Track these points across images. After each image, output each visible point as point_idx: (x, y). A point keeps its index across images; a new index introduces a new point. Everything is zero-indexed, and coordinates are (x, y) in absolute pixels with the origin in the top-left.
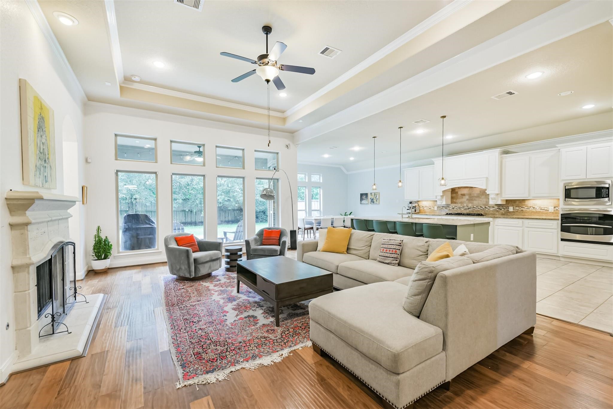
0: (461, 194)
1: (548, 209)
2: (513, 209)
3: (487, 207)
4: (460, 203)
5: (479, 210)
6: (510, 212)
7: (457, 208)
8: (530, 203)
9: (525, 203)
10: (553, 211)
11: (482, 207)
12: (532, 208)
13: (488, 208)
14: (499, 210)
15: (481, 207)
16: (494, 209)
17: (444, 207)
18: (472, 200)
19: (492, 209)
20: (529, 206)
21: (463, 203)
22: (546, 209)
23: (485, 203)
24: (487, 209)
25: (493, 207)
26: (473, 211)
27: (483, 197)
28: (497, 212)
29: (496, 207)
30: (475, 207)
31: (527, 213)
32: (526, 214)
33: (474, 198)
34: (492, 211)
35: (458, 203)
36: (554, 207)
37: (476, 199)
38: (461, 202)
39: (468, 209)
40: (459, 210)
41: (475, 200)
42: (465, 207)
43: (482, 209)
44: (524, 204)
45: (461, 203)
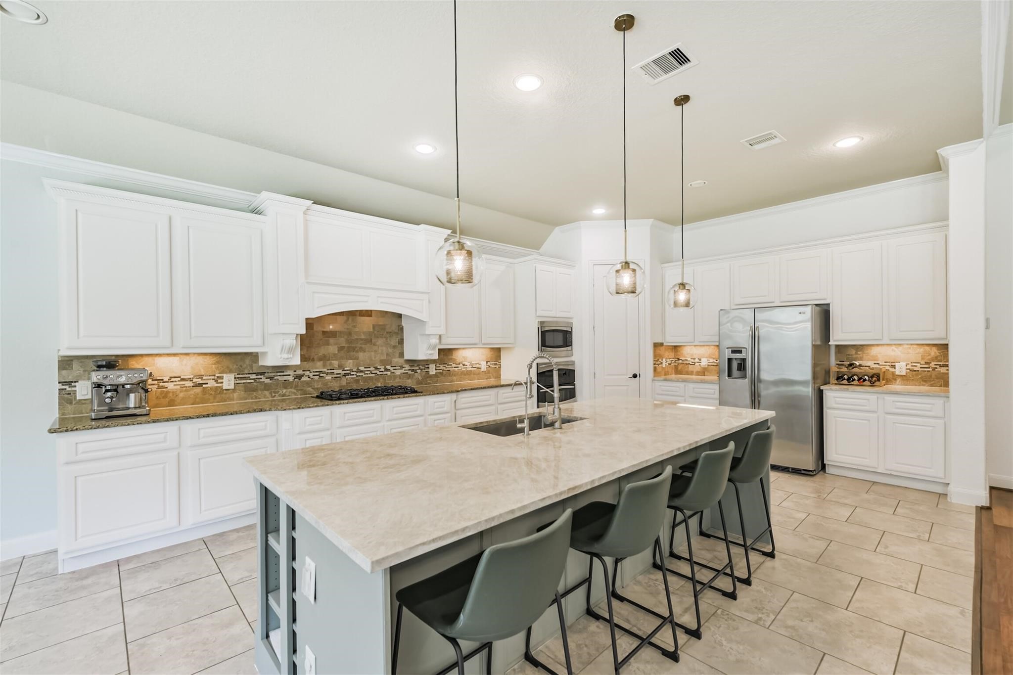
0: (324, 333)
1: (480, 366)
2: (436, 370)
3: (389, 367)
4: (320, 359)
5: (372, 377)
6: (431, 376)
7: (311, 375)
8: (459, 356)
9: (452, 356)
10: (485, 370)
11: (378, 367)
12: (461, 365)
13: (392, 369)
14: (413, 372)
15: (376, 368)
16: (403, 371)
17: (263, 374)
18: (354, 349)
19: (398, 372)
20: (458, 361)
21: (329, 360)
22: (477, 366)
23: (384, 357)
24: (389, 373)
25: (402, 367)
26: (359, 380)
27: (380, 342)
28: (408, 379)
29: (407, 367)
30: (362, 368)
31: (455, 376)
32: (455, 378)
33: (359, 345)
34: (400, 376)
35: (313, 360)
36: (487, 362)
37: (363, 346)
38: (325, 356)
39: (345, 375)
40: (317, 381)
41: (362, 350)
42: (335, 371)
43: (379, 373)
44: (451, 359)
45: (324, 359)
